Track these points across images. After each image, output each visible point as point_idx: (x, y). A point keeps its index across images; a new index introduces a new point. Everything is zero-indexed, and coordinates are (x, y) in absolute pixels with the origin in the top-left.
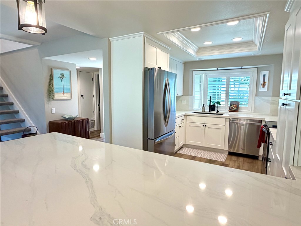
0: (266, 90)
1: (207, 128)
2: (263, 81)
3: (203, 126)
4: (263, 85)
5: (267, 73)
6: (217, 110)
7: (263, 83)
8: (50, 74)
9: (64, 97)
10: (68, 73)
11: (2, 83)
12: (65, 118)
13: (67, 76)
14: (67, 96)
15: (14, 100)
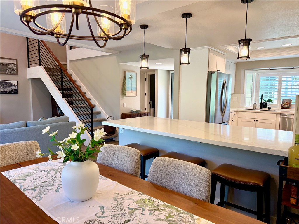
1: (258, 122)
3: (255, 121)
6: (269, 107)
8: (124, 76)
9: (131, 94)
10: (135, 74)
11: (79, 83)
12: (133, 111)
13: (134, 77)
14: (134, 93)
15: (91, 96)
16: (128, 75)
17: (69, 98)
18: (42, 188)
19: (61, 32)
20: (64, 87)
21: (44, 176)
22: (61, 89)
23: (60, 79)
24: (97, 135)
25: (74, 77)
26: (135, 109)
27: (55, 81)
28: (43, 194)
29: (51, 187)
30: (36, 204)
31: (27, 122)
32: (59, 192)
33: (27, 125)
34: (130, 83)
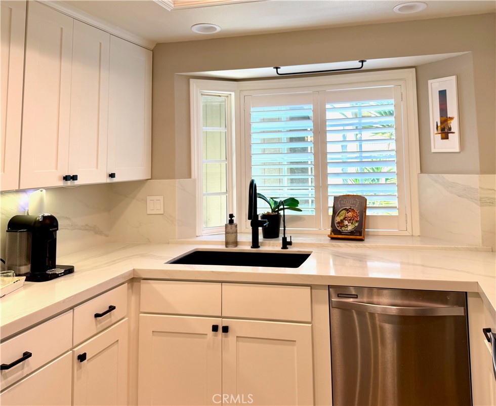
0: (457, 150)
1: (231, 337)
2: (441, 116)
3: (215, 328)
4: (443, 129)
5: (449, 84)
6: (284, 239)
7: (442, 123)
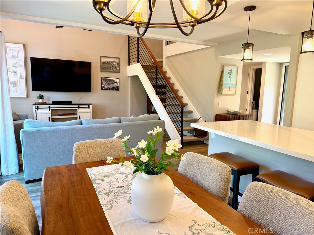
8: (222, 70)
9: (229, 93)
10: (236, 69)
11: (173, 80)
12: (230, 112)
13: (234, 72)
14: (232, 91)
15: (183, 94)
16: (227, 69)
17: (162, 96)
18: (115, 194)
19: (142, 21)
20: (158, 84)
21: (121, 180)
22: (156, 86)
23: (155, 76)
24: (170, 147)
25: (169, 74)
26: (233, 109)
27: (150, 79)
28: (115, 202)
29: (124, 195)
30: (105, 213)
31: (121, 118)
32: (131, 204)
33: (121, 121)
34: (229, 79)
